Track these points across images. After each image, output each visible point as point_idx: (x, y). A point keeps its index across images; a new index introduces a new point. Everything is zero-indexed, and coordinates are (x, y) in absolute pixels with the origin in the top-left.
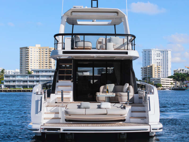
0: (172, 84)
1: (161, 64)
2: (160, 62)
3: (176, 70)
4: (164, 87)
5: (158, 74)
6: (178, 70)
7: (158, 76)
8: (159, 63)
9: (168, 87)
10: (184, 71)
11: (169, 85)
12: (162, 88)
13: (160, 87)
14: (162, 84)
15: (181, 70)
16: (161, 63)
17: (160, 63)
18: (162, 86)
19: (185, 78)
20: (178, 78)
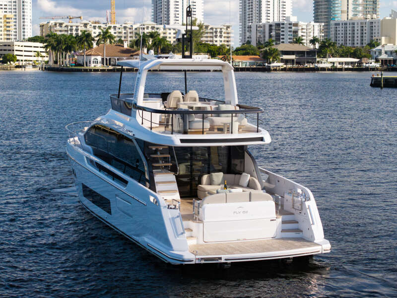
0: (38, 54)
1: (9, 9)
2: (8, 4)
3: (45, 23)
4: (22, 61)
5: (6, 33)
6: (50, 24)
7: (6, 37)
8: (6, 7)
9: (31, 62)
10: (64, 25)
11: (32, 56)
12: (17, 64)
13: (13, 61)
14: (16, 55)
15: (56, 24)
16: (10, 7)
17: (8, 7)
18: (18, 61)
19: (74, 45)
20: (58, 45)
